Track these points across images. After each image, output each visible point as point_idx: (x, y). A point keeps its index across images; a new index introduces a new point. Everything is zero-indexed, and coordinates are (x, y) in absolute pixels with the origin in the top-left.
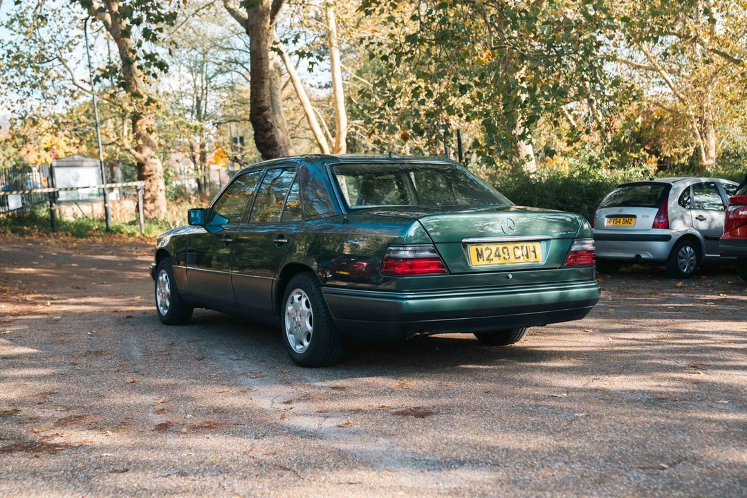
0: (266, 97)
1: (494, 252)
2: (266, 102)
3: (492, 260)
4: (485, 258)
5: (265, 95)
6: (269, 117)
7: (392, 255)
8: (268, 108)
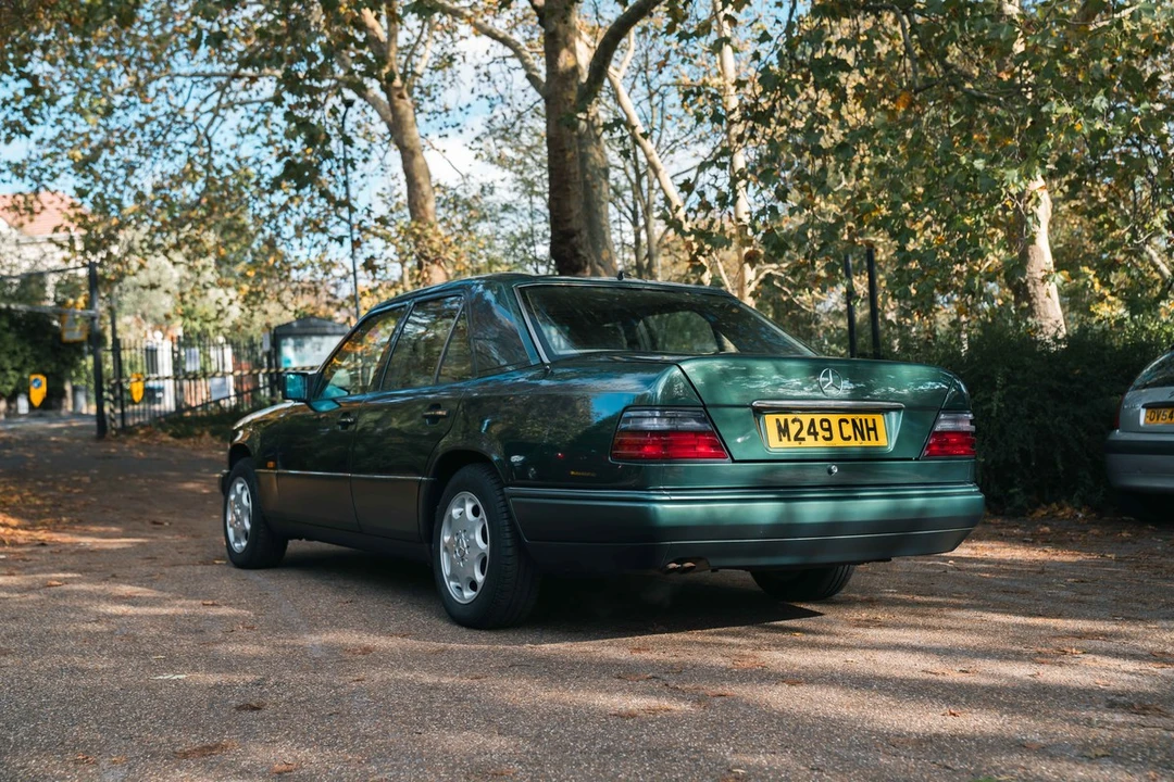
0: (574, 214)
1: (806, 427)
2: (574, 221)
3: (803, 439)
4: (792, 437)
5: (571, 211)
6: (581, 247)
7: (630, 425)
8: (579, 232)
